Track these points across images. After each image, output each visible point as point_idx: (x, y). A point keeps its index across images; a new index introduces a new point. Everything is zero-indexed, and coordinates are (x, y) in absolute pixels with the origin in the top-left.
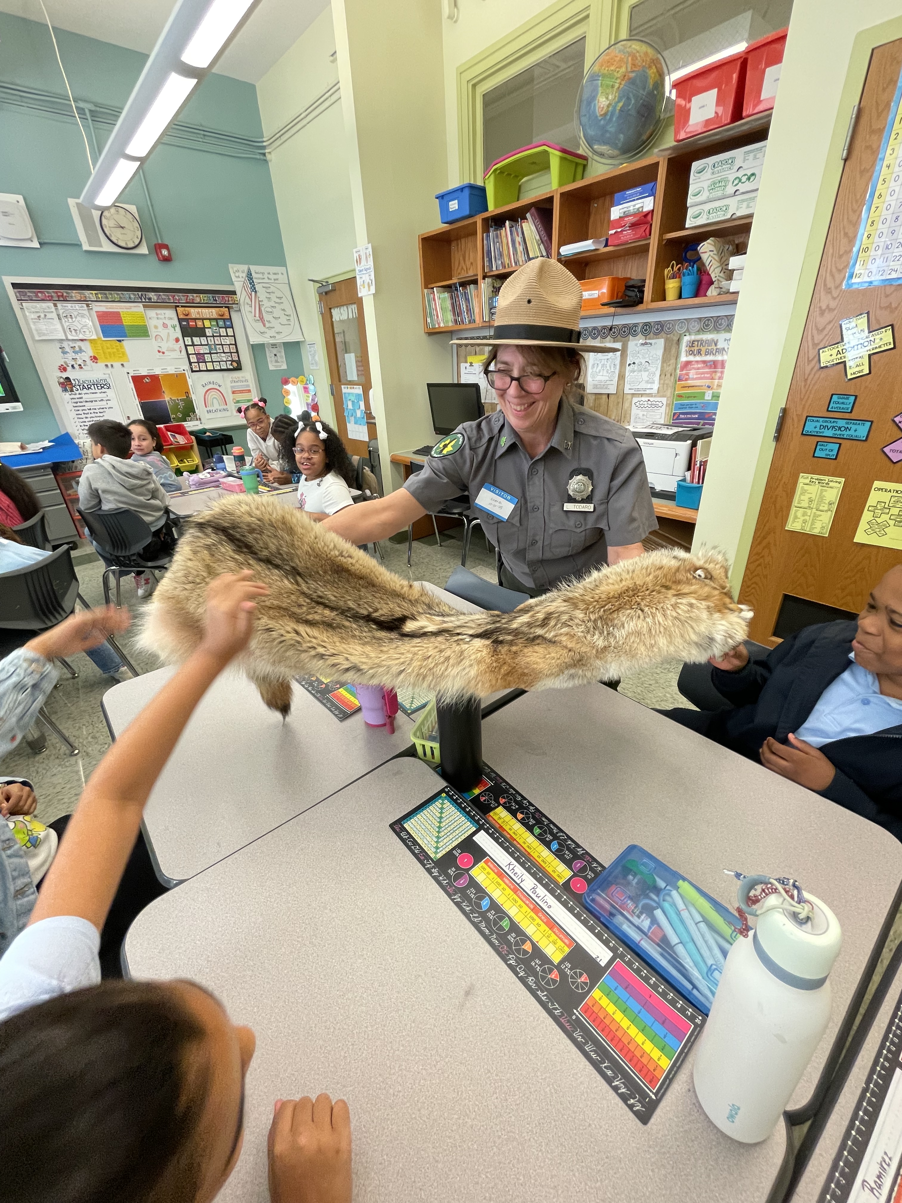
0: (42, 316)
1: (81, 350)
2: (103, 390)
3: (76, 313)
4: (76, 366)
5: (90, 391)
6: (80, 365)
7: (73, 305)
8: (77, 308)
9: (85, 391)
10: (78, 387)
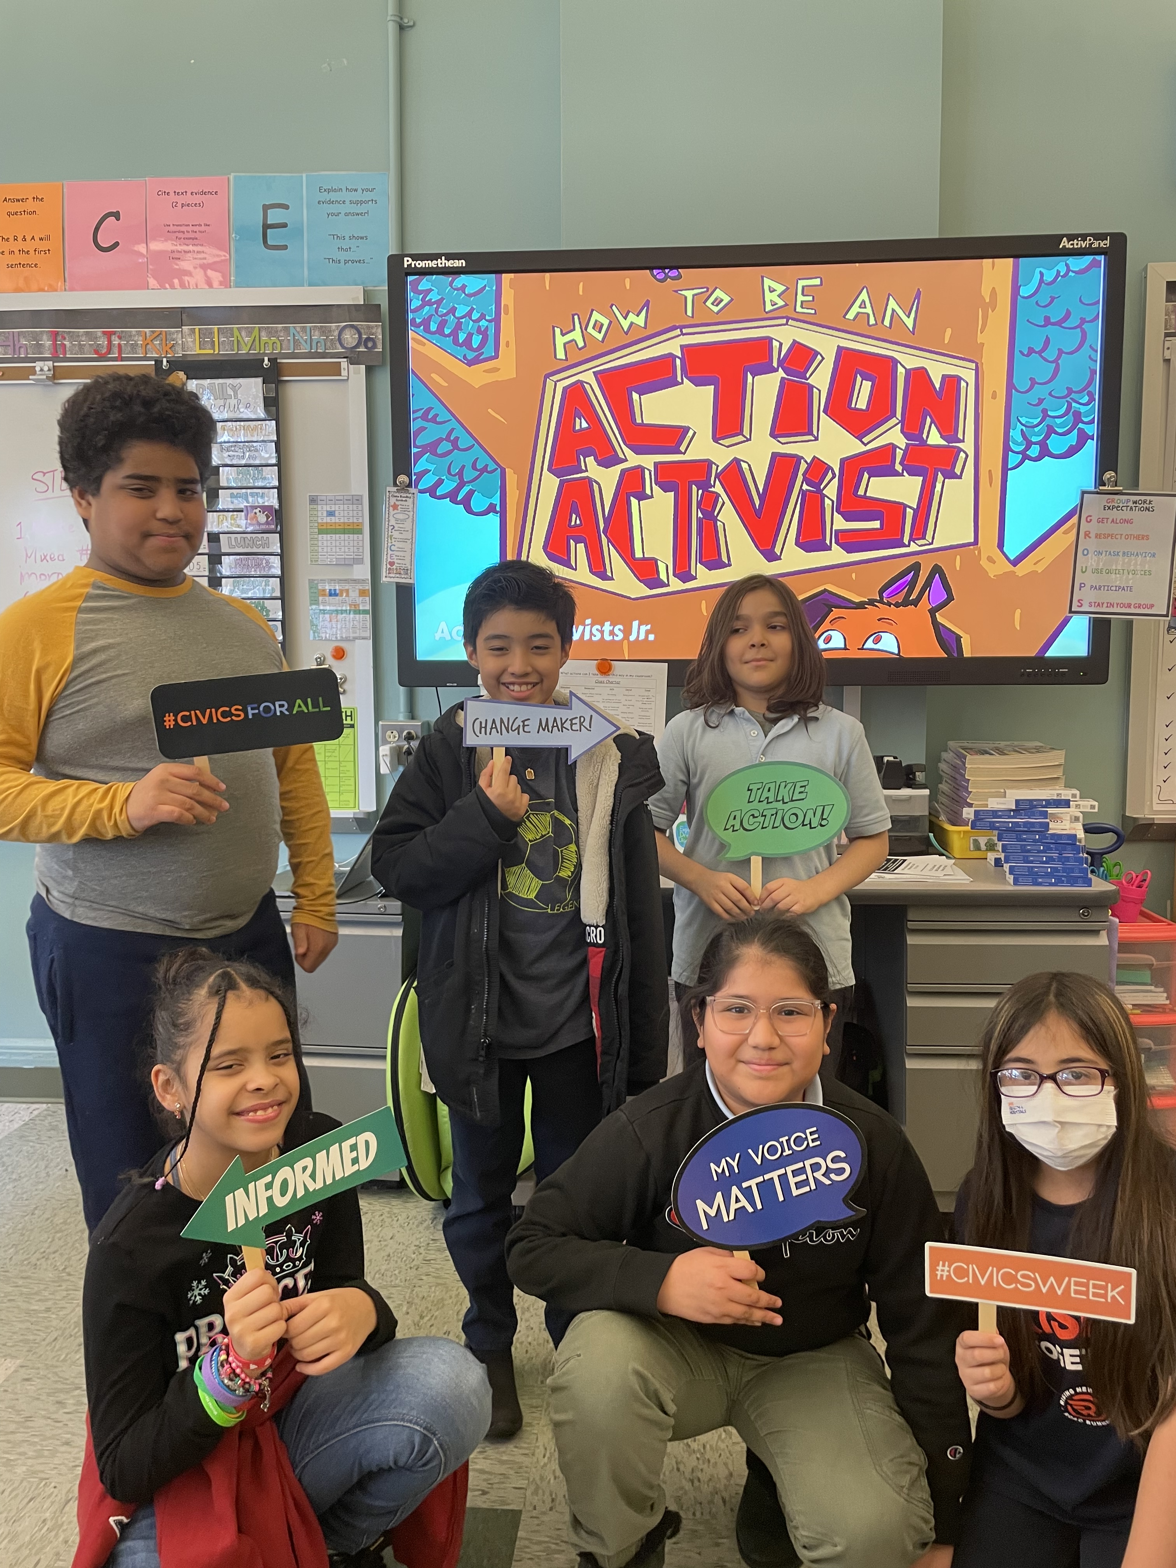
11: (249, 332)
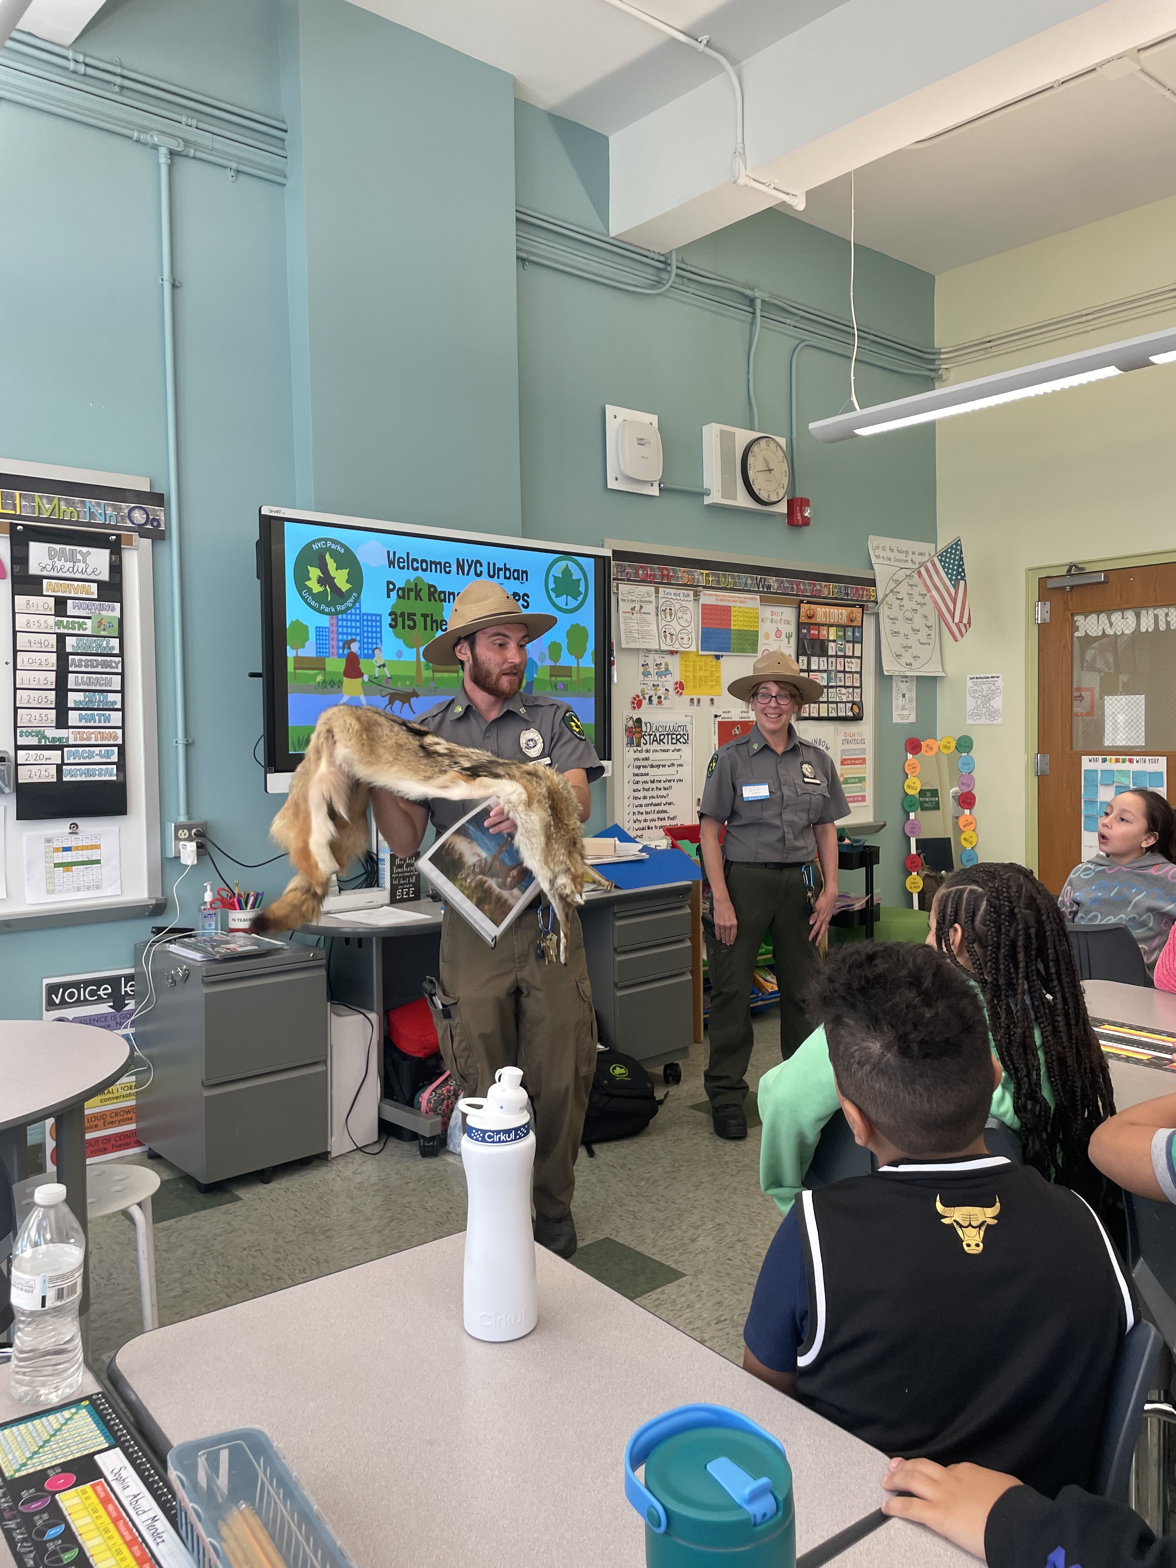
0: (638, 608)
1: (667, 672)
2: (678, 746)
3: (678, 606)
4: (655, 700)
5: (662, 746)
6: (660, 697)
7: (678, 592)
8: (681, 597)
9: (655, 746)
10: (647, 738)
11: (50, 501)
